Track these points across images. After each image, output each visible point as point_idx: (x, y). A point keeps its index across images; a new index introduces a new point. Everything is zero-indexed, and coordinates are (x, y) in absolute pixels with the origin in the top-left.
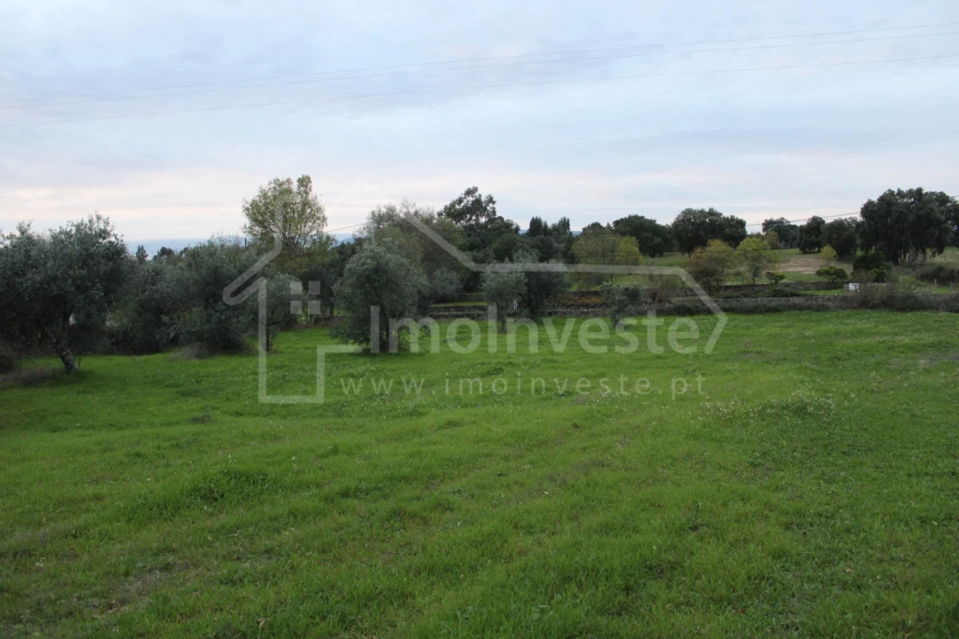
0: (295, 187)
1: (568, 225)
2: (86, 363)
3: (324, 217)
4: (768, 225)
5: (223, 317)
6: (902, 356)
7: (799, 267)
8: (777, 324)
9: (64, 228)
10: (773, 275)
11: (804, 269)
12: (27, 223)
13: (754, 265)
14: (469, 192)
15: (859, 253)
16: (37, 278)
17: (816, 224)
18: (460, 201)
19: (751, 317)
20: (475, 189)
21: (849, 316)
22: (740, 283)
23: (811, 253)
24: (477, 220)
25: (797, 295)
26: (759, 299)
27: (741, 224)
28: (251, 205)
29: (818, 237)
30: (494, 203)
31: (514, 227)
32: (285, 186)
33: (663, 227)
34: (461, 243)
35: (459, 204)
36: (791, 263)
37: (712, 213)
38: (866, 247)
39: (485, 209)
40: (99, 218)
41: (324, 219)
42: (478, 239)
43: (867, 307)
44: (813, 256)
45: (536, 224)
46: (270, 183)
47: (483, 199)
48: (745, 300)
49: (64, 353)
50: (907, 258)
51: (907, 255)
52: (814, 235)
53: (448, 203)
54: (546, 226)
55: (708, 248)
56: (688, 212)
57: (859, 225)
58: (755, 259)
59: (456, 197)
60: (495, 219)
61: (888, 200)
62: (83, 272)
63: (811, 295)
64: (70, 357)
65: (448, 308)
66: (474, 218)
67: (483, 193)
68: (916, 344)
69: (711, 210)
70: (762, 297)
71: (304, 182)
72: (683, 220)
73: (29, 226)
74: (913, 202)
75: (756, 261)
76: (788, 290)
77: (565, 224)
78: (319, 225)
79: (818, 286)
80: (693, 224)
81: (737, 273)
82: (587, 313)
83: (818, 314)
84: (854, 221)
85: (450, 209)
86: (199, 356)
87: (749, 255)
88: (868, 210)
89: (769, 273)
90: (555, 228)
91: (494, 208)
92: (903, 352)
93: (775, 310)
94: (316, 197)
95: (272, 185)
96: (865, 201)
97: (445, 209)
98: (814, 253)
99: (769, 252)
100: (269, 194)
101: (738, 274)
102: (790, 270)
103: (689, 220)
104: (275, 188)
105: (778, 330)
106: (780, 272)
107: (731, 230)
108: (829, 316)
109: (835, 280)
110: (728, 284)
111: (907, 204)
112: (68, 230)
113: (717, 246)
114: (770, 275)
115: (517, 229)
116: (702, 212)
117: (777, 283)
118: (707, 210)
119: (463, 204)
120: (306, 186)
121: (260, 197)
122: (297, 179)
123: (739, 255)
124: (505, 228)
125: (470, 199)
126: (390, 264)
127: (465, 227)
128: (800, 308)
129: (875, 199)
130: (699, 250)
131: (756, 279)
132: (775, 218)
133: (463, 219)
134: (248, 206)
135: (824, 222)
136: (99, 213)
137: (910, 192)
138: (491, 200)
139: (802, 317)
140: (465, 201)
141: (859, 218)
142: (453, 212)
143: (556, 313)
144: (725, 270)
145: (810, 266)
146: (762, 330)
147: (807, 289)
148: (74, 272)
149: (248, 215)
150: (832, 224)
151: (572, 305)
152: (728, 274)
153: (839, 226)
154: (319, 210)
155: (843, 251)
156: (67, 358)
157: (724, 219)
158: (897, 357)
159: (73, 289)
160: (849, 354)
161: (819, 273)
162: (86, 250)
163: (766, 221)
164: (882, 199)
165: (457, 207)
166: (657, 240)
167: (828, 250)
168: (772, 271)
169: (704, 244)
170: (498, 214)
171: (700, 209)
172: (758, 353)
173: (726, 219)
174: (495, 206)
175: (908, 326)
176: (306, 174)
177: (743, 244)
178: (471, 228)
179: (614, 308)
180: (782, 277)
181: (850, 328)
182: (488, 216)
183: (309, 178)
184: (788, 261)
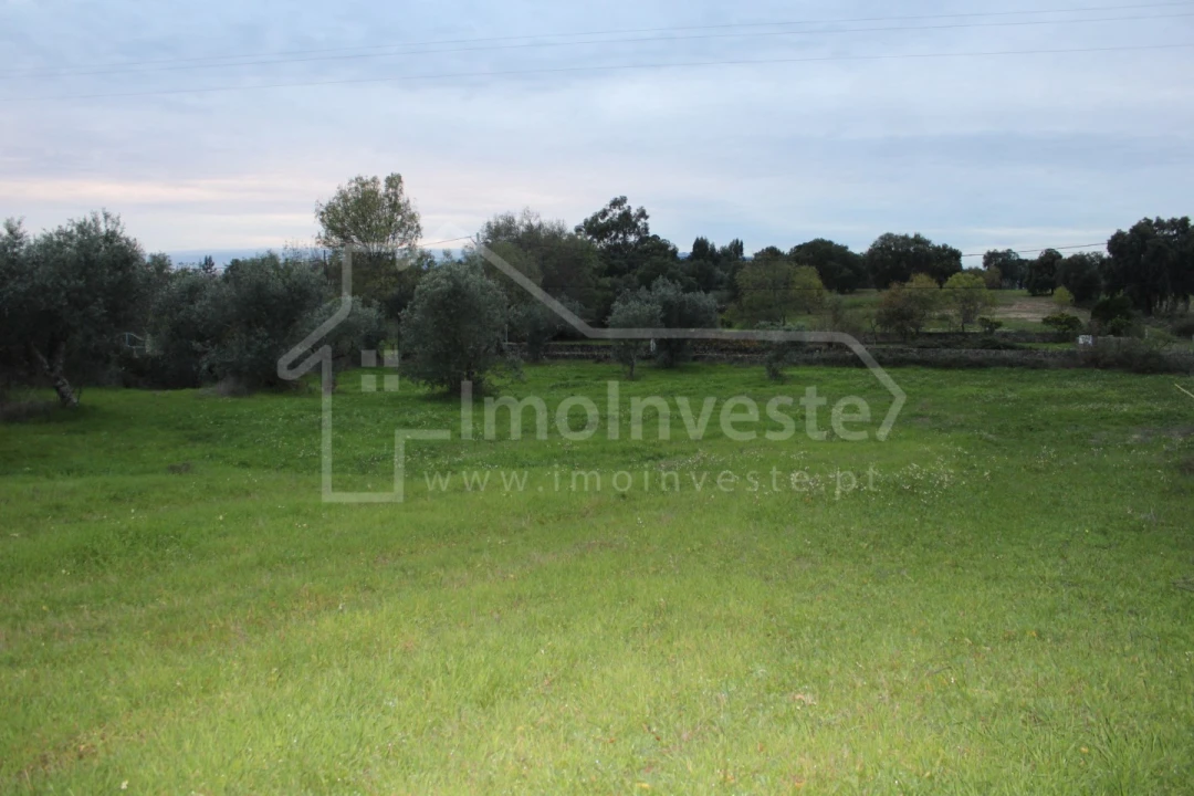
0: (382, 188)
1: (742, 250)
2: (89, 397)
3: (418, 226)
4: (991, 258)
5: (265, 346)
6: (1114, 428)
7: (1023, 312)
8: (978, 383)
9: (64, 227)
10: (987, 321)
11: (1031, 315)
12: (16, 220)
13: (964, 307)
14: (616, 203)
15: (1103, 297)
16: (21, 288)
17: (1051, 258)
18: (604, 213)
19: (948, 373)
20: (624, 200)
21: (1073, 376)
22: (946, 330)
23: (1043, 295)
24: (624, 238)
25: (1012, 348)
26: (964, 351)
27: (956, 255)
28: (327, 209)
29: (1051, 275)
30: (646, 217)
31: (670, 249)
32: (370, 187)
33: (856, 256)
34: (596, 266)
35: (603, 218)
36: (1014, 307)
37: (918, 240)
38: (1112, 289)
39: (635, 225)
40: (107, 216)
41: (419, 229)
42: (623, 262)
43: (1097, 366)
44: (1044, 299)
45: (701, 246)
46: (351, 182)
47: (633, 212)
48: (945, 351)
49: (59, 383)
50: (1164, 306)
51: (1165, 303)
52: (1048, 273)
53: (589, 216)
54: (713, 249)
55: (907, 284)
56: (888, 238)
57: (1103, 262)
58: (966, 300)
59: (599, 209)
60: (648, 238)
61: (1144, 231)
62: (81, 282)
63: (1031, 348)
64: (67, 388)
65: (572, 347)
66: (621, 236)
67: (634, 206)
68: (1137, 415)
69: (917, 236)
70: (968, 348)
71: (394, 182)
72: (880, 248)
73: (19, 223)
74: (1174, 236)
75: (968, 304)
76: (1002, 341)
77: (737, 247)
78: (411, 238)
79: (1044, 337)
80: (892, 253)
81: (942, 318)
82: (742, 359)
83: (1033, 372)
84: (1099, 256)
85: (591, 223)
86: (234, 393)
87: (957, 295)
88: (1117, 243)
89: (983, 319)
90: (725, 252)
91: (646, 224)
92: (1117, 424)
93: (980, 365)
94: (408, 201)
95: (354, 185)
96: (1114, 232)
97: (585, 223)
98: (1047, 295)
99: (986, 292)
100: (350, 195)
101: (944, 318)
102: (1013, 316)
103: (889, 248)
104: (356, 188)
105: (974, 390)
106: (997, 317)
107: (943, 262)
108: (1046, 375)
109: (1064, 329)
110: (931, 330)
111: (1168, 236)
112: (69, 230)
113: (921, 282)
114: (984, 322)
115: (675, 252)
116: (905, 238)
117: (992, 332)
118: (912, 236)
119: (607, 218)
120: (396, 188)
121: (338, 199)
122: (385, 177)
123: (946, 294)
124: (660, 249)
125: (617, 211)
126: (471, 286)
127: (608, 246)
128: (1011, 364)
129: (1126, 229)
130: (895, 286)
131: (965, 325)
132: (1000, 249)
133: (606, 236)
134: (322, 209)
135: (1060, 257)
136: (107, 211)
137: (1173, 221)
138: (643, 214)
139: (1012, 375)
140: (610, 214)
141: (1106, 254)
142: (594, 227)
143: (703, 357)
144: (928, 313)
145: (1038, 312)
146: (956, 389)
147: (1028, 341)
148: (69, 282)
149: (322, 220)
150: (1070, 259)
151: (726, 349)
152: (931, 318)
153: (1079, 262)
154: (412, 217)
155: (1082, 295)
156: (63, 389)
157: (934, 248)
158: (1107, 430)
159: (65, 303)
160: (1047, 424)
161: (1046, 321)
162: (86, 256)
163: (989, 253)
164: (1135, 230)
165: (600, 221)
166: (847, 272)
167: (1062, 292)
168: (987, 317)
169: (905, 278)
170: (652, 233)
171: (903, 234)
172: (933, 417)
173: (937, 249)
174: (648, 221)
175: (1142, 393)
176: (396, 172)
177: (952, 280)
178: (616, 248)
179: (770, 354)
180: (999, 325)
181: (1064, 392)
182: (638, 234)
183: (399, 177)
184: (1011, 305)
